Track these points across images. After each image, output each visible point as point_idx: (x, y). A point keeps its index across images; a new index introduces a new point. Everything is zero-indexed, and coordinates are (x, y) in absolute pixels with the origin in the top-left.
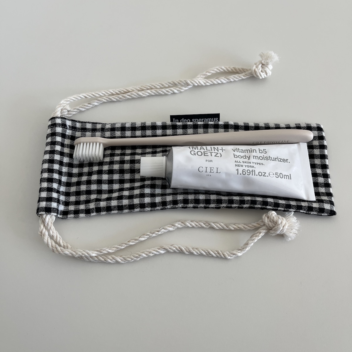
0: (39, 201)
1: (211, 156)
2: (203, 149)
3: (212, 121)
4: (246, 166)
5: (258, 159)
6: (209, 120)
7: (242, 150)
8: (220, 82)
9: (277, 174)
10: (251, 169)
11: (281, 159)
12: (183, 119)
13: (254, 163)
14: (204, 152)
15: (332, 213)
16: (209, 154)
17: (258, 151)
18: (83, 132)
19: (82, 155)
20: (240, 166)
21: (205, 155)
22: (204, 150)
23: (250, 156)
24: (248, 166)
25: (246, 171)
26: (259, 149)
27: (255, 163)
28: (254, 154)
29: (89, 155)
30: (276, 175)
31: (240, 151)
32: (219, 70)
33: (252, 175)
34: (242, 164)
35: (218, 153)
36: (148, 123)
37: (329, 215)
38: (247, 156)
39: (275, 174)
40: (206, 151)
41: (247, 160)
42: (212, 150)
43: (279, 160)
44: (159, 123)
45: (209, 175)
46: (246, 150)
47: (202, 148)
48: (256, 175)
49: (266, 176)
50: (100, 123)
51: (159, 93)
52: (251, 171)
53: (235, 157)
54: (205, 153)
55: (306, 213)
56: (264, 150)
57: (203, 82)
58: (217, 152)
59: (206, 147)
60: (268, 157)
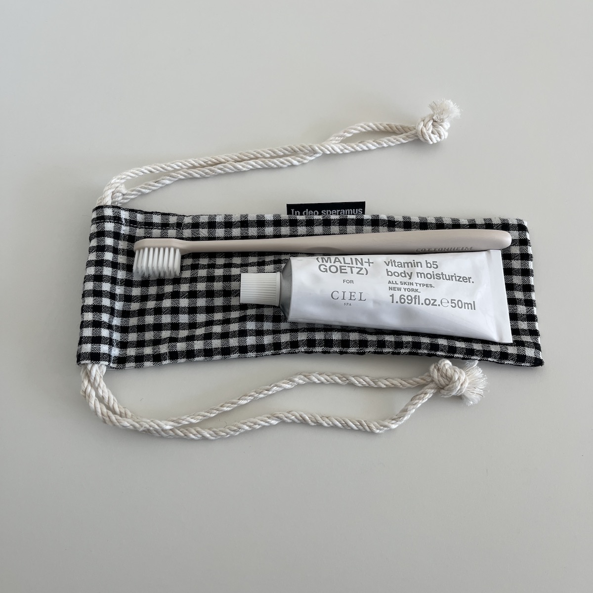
0: (80, 343)
1: (352, 273)
2: (339, 261)
3: (353, 214)
4: (405, 289)
5: (425, 278)
6: (347, 211)
7: (400, 263)
8: (365, 148)
9: (453, 301)
10: (413, 294)
11: (460, 277)
12: (307, 210)
13: (418, 284)
14: (340, 267)
15: (538, 362)
16: (348, 270)
17: (424, 264)
18: (147, 228)
19: (147, 268)
20: (396, 289)
21: (343, 271)
22: (341, 263)
23: (411, 273)
24: (409, 290)
25: (405, 298)
26: (426, 261)
27: (420, 285)
28: (419, 269)
29: (158, 267)
30: (452, 303)
31: (397, 264)
32: (365, 129)
33: (415, 304)
34: (399, 286)
35: (362, 269)
36: (252, 217)
37: (532, 366)
38: (407, 273)
39: (450, 302)
40: (343, 264)
41: (406, 279)
42: (352, 264)
43: (457, 279)
44: (269, 217)
45: (348, 304)
46: (406, 263)
47: (337, 260)
48: (421, 304)
49: (436, 305)
50: (174, 215)
51: (269, 166)
52: (413, 297)
53: (388, 275)
54: (342, 268)
55: (498, 363)
56: (434, 263)
57: (339, 148)
58: (361, 266)
59: (344, 258)
60: (440, 273)
